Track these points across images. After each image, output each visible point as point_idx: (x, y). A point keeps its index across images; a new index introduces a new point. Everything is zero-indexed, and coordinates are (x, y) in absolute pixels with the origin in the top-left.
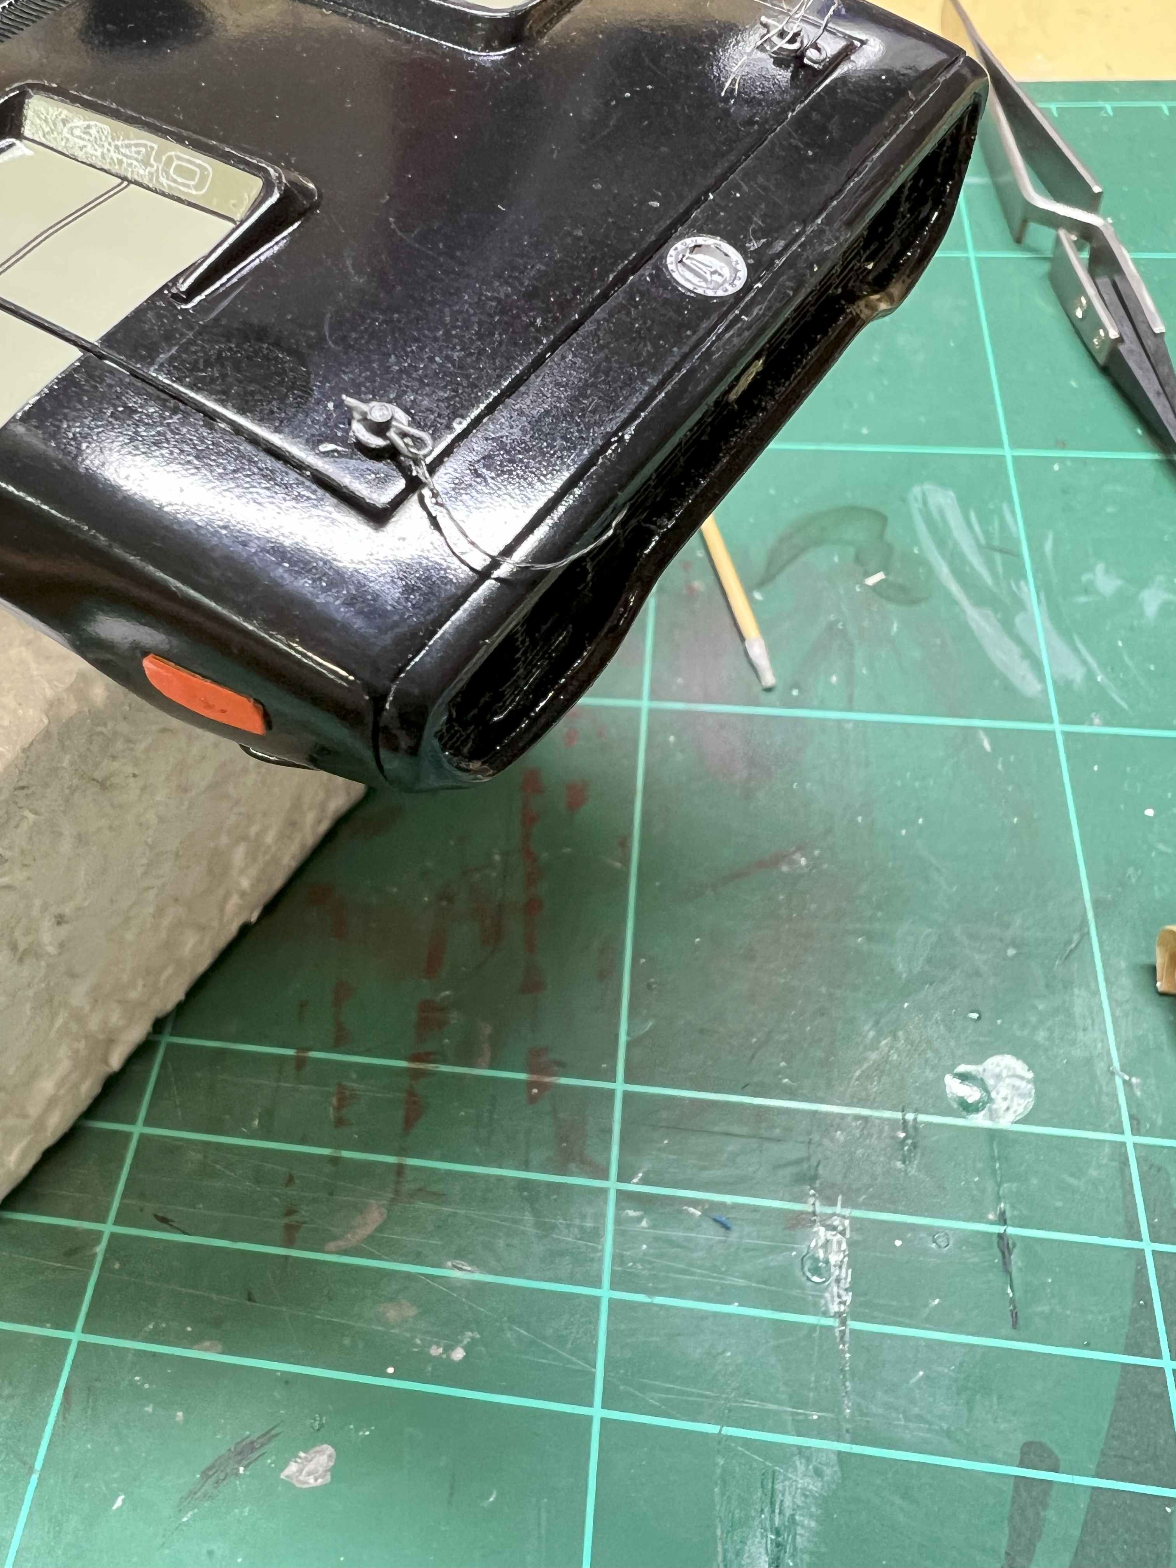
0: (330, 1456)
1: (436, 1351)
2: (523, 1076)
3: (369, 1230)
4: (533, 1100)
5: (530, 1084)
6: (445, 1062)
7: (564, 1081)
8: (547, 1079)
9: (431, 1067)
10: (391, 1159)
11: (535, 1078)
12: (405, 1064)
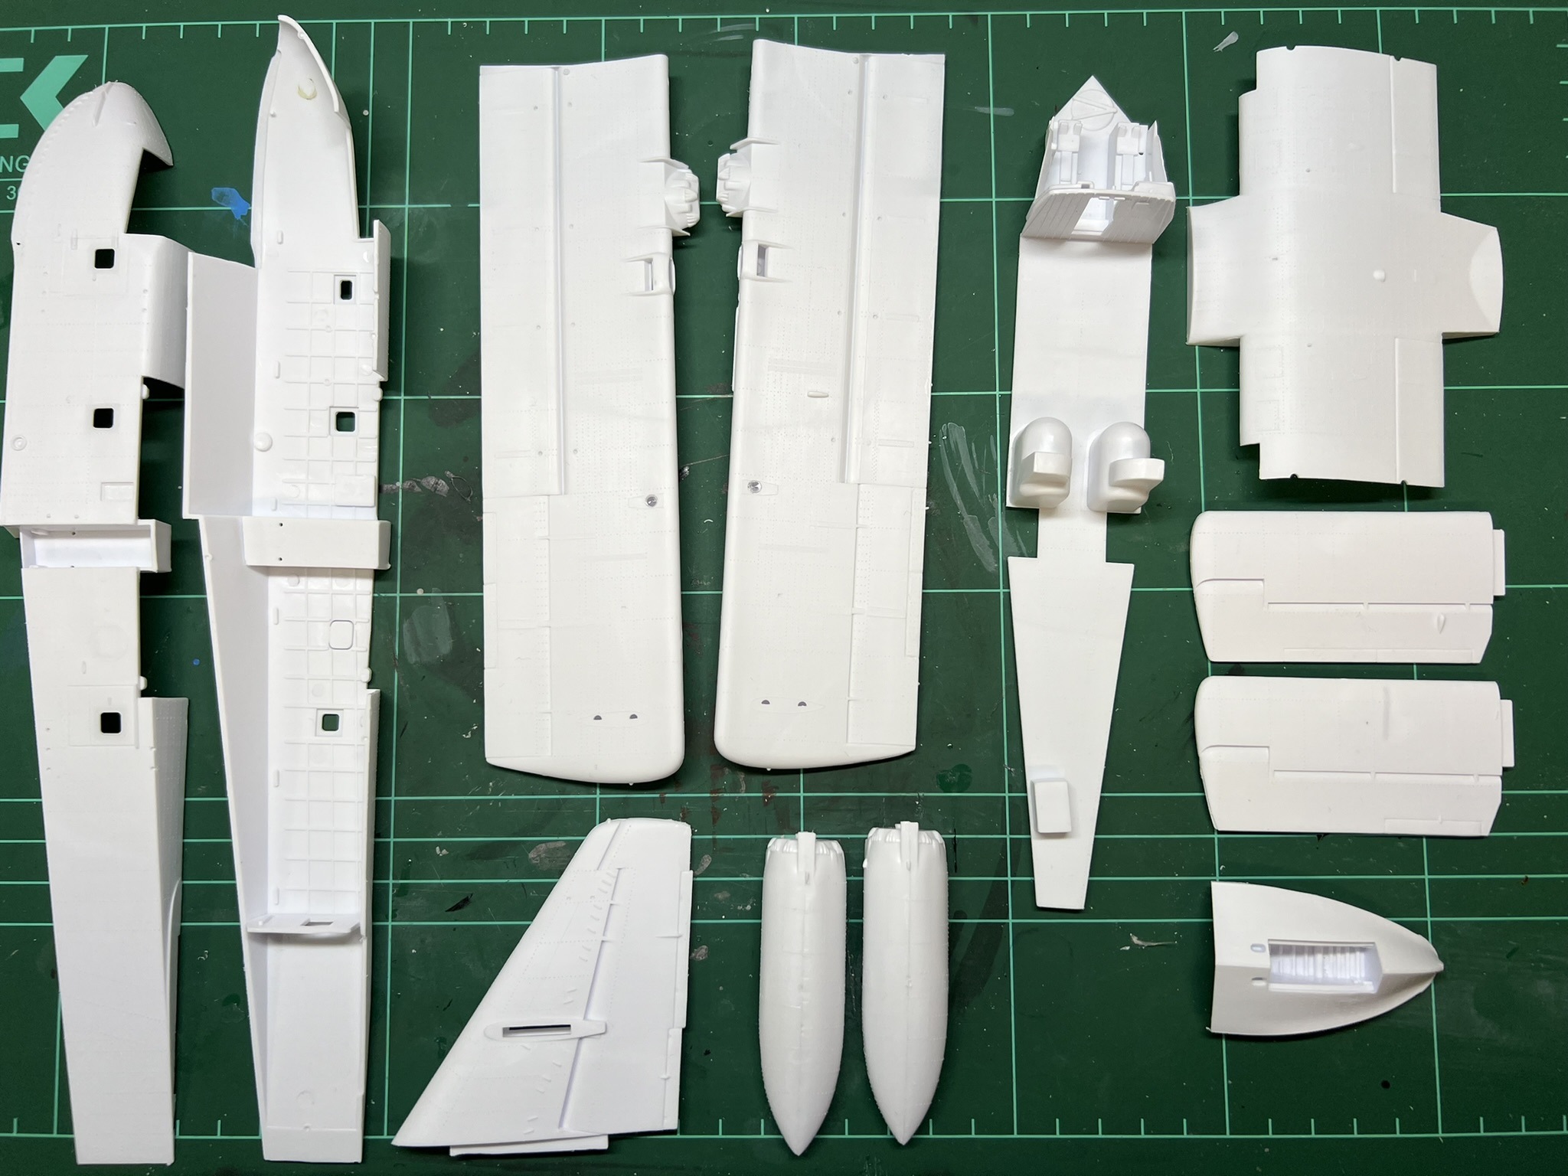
0: (706, 949)
1: (740, 908)
2: (761, 795)
3: (706, 866)
4: (766, 804)
5: (764, 798)
6: (726, 792)
7: (778, 795)
8: (771, 795)
9: (720, 795)
10: (711, 837)
11: (765, 795)
12: (708, 795)
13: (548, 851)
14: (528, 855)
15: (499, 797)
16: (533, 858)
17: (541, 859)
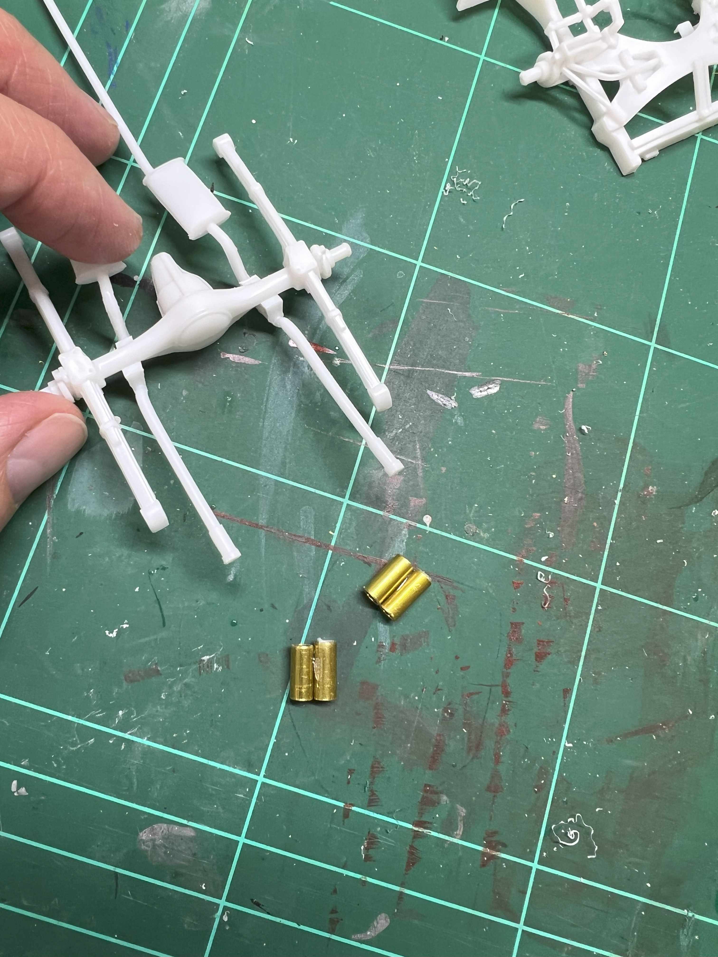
2: (480, 848)
3: (379, 930)
4: (484, 864)
5: (483, 854)
6: (435, 829)
7: (503, 855)
8: (494, 853)
9: (426, 831)
10: (397, 888)
11: (487, 850)
12: (410, 826)
13: (167, 838)
14: (138, 835)
15: (127, 736)
16: (144, 842)
17: (154, 846)
